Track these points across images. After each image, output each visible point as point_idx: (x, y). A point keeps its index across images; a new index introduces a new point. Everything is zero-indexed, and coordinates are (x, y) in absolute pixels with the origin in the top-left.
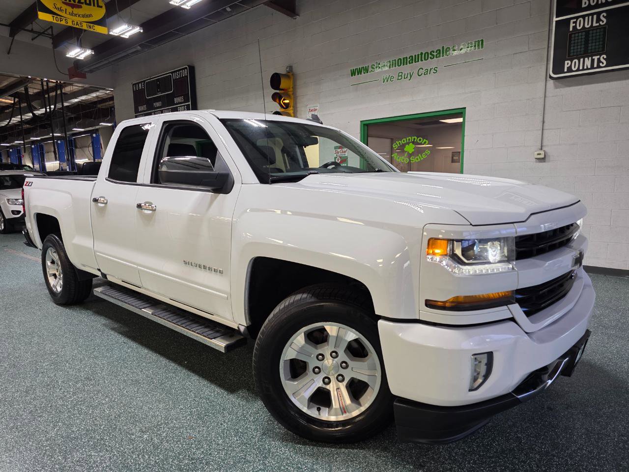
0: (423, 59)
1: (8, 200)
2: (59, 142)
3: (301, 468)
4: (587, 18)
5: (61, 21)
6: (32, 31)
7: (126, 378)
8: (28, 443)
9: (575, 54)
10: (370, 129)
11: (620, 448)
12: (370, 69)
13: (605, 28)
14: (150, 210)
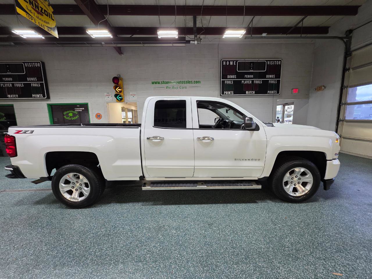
0: (181, 83)
4: (229, 81)
5: (32, 19)
12: (160, 83)
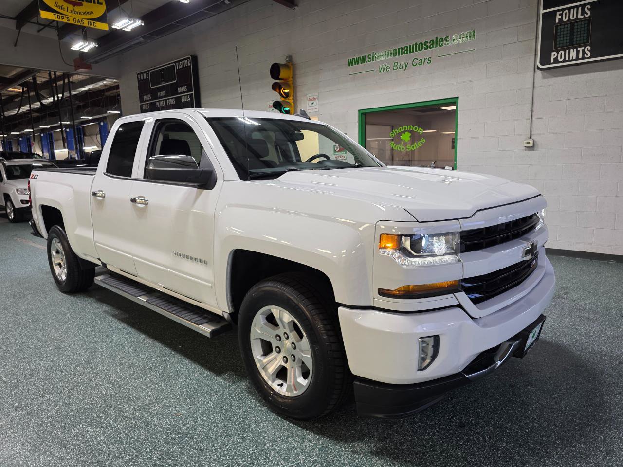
0: (418, 49)
1: (17, 190)
2: (68, 130)
3: (277, 441)
4: (572, 10)
5: (62, 19)
6: (38, 23)
7: (123, 362)
8: (31, 420)
9: (561, 45)
10: (367, 118)
11: (569, 421)
12: (367, 59)
13: (589, 21)
14: (143, 204)
